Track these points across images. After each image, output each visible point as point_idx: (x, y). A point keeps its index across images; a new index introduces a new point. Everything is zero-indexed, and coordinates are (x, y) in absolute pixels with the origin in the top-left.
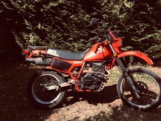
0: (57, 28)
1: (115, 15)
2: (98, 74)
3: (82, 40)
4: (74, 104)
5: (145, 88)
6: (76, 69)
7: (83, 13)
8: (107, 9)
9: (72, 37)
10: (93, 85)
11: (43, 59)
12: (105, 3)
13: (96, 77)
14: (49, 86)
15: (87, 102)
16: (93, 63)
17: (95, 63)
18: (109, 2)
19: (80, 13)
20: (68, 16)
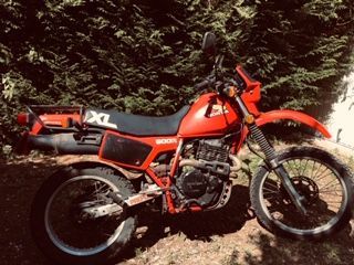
0: (78, 59)
1: (218, 34)
2: (218, 166)
3: (142, 90)
4: (155, 246)
5: (312, 189)
6: (163, 157)
7: (146, 28)
8: (200, 19)
9: (118, 83)
10: (206, 194)
11: (76, 138)
12: (195, 6)
13: (212, 173)
14: (92, 206)
15: (183, 236)
16: (202, 141)
17: (207, 142)
18: (204, 3)
19: (138, 25)
20: (109, 31)
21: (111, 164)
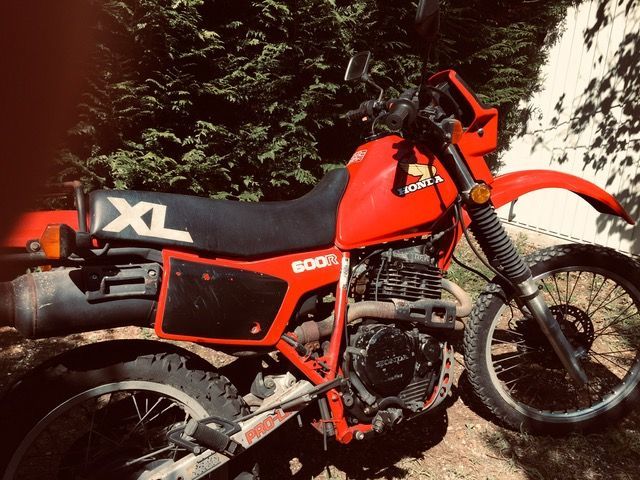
2: (432, 309)
5: (580, 330)
10: (415, 381)
13: (422, 328)
17: (398, 254)
21: (182, 345)
